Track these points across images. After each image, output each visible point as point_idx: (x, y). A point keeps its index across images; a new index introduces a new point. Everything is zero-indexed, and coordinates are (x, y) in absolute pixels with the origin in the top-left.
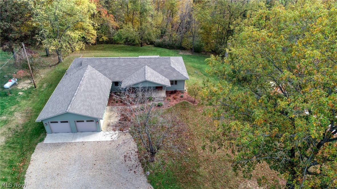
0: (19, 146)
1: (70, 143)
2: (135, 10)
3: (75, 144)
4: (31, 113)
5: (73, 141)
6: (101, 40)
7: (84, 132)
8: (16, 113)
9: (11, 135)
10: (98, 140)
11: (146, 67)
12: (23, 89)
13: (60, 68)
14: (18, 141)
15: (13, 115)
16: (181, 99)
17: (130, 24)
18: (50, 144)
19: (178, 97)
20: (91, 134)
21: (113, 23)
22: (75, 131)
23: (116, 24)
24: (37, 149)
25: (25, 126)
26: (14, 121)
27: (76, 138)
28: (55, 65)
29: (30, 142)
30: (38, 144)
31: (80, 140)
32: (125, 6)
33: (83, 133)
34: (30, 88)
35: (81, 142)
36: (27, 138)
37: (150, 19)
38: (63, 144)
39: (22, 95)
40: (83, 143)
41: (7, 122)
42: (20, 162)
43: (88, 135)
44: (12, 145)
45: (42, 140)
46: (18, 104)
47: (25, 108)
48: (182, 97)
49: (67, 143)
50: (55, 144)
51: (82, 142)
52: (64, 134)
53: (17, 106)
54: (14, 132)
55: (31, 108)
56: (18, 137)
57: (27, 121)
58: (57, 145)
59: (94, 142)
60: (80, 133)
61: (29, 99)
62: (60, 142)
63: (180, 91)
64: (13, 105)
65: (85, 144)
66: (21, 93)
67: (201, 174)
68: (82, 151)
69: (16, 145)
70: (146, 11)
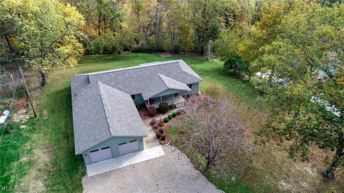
0: (62, 187)
1: (118, 169)
3: (125, 169)
4: (52, 147)
5: (120, 167)
7: (126, 154)
8: (34, 150)
9: (46, 177)
10: (146, 159)
11: (160, 75)
12: (21, 121)
14: (58, 181)
15: (33, 154)
18: (96, 175)
20: (135, 155)
24: (85, 185)
25: (55, 163)
26: (39, 160)
27: (121, 163)
29: (71, 179)
30: (82, 179)
31: (127, 163)
33: (125, 156)
34: (30, 119)
35: (129, 166)
36: (65, 175)
38: (111, 172)
39: (26, 128)
40: (133, 166)
41: (32, 164)
43: (132, 156)
44: (55, 188)
45: (84, 174)
46: (29, 140)
47: (41, 142)
49: (114, 170)
50: (102, 174)
51: (131, 165)
52: (105, 161)
53: (31, 143)
54: (46, 173)
55: (47, 141)
56: (55, 176)
57: (54, 157)
58: (106, 175)
59: (143, 162)
60: (123, 156)
61: (37, 131)
62: (106, 170)
64: (25, 143)
65: (135, 167)
66: (24, 127)
67: (256, 168)
68: (136, 174)
69: (58, 187)
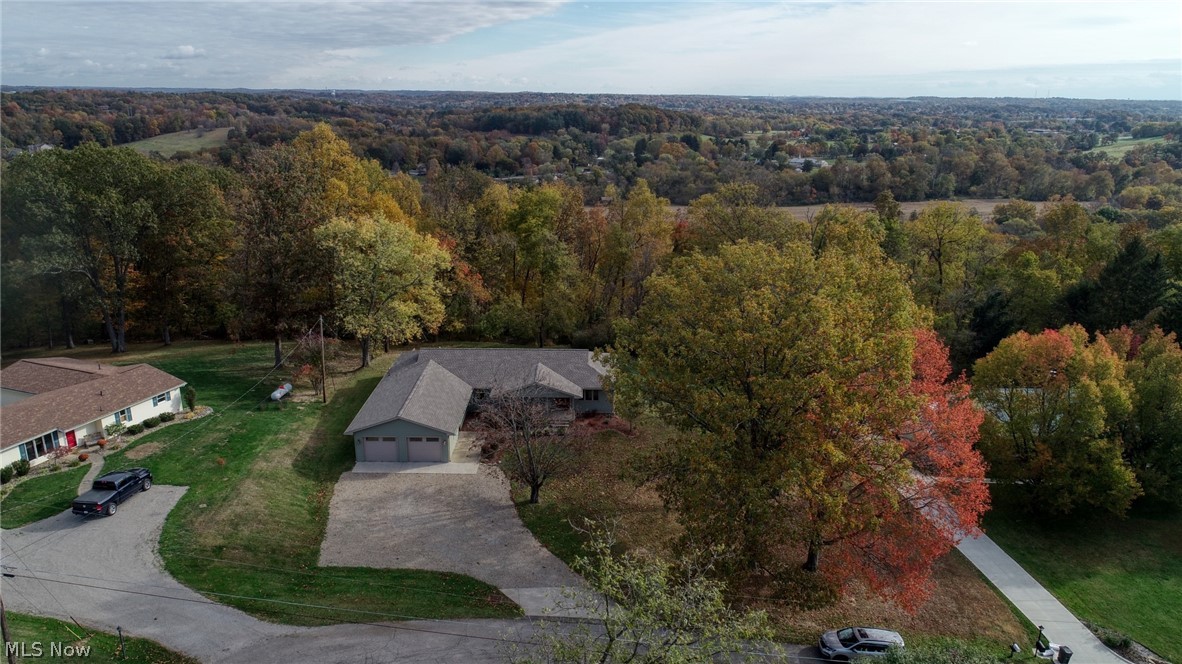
0: (313, 473)
1: (396, 474)
2: (532, 266)
3: (406, 475)
4: (325, 435)
5: (401, 472)
6: (449, 329)
8: (301, 432)
9: (298, 458)
10: (444, 472)
11: (540, 364)
12: (303, 402)
13: (366, 375)
14: (311, 466)
15: (296, 433)
16: (605, 426)
17: (517, 296)
18: (362, 473)
19: (600, 423)
20: (431, 465)
21: (480, 291)
22: (405, 459)
23: (485, 294)
24: (342, 479)
25: (318, 450)
26: (300, 441)
27: (406, 469)
28: (354, 372)
29: (329, 470)
30: (343, 473)
31: (412, 471)
32: (508, 258)
34: (315, 403)
35: (415, 474)
36: (324, 464)
37: (563, 287)
39: (304, 410)
41: (289, 442)
42: (319, 491)
43: (426, 466)
44: (303, 471)
45: (350, 468)
46: (301, 420)
47: (314, 427)
48: (606, 423)
49: (390, 474)
50: (369, 474)
51: (417, 474)
52: (385, 463)
53: (300, 423)
54: (303, 454)
55: (323, 428)
57: (321, 445)
58: (375, 476)
60: (412, 463)
61: (316, 416)
62: (379, 472)
63: (604, 414)
64: (293, 422)
65: (421, 476)
66: (300, 408)
69: (308, 471)
70: (554, 267)
